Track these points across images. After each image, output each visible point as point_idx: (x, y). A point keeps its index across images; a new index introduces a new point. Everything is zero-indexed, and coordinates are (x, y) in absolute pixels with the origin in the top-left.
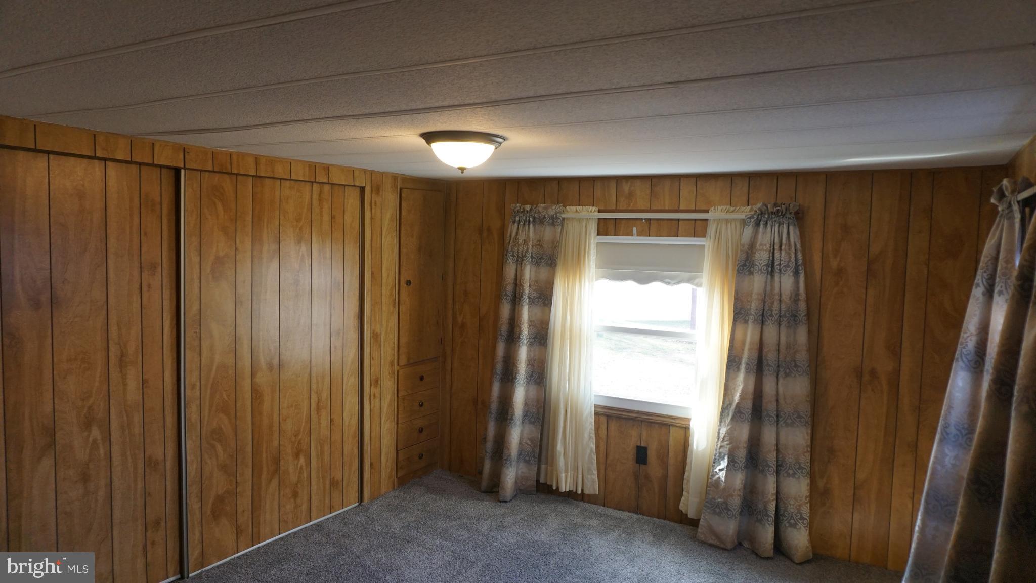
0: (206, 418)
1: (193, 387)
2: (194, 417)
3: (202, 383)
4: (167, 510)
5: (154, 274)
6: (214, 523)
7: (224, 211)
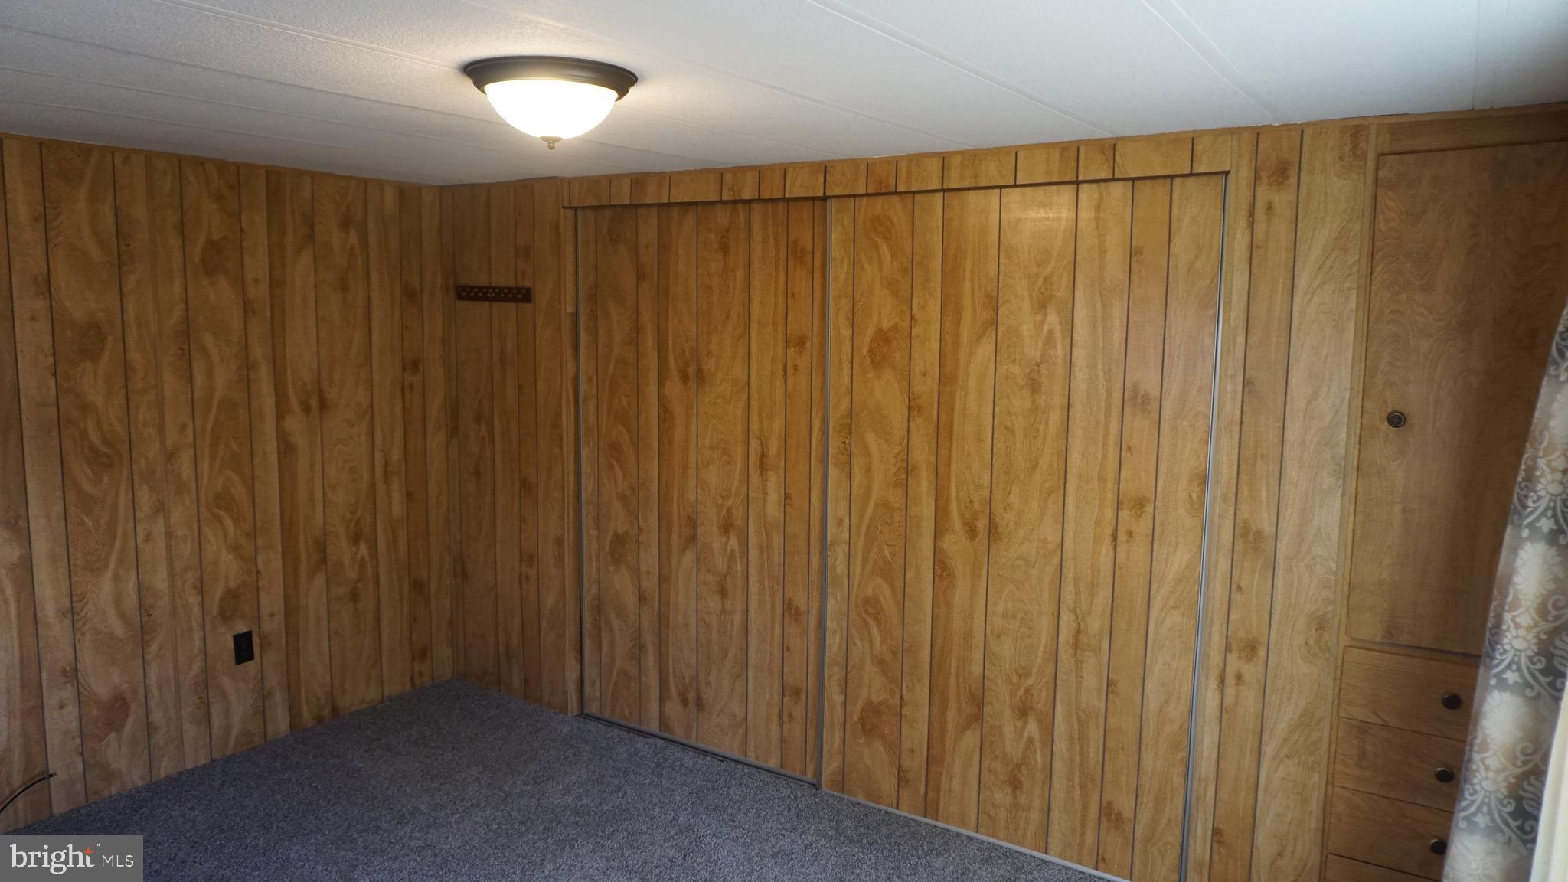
0: (857, 577)
1: (840, 522)
2: (841, 568)
3: (853, 521)
4: (809, 683)
5: (802, 352)
6: (863, 738)
7: (892, 256)
